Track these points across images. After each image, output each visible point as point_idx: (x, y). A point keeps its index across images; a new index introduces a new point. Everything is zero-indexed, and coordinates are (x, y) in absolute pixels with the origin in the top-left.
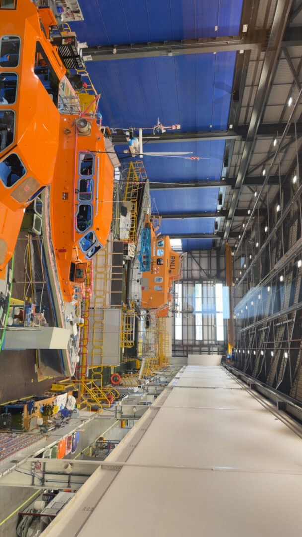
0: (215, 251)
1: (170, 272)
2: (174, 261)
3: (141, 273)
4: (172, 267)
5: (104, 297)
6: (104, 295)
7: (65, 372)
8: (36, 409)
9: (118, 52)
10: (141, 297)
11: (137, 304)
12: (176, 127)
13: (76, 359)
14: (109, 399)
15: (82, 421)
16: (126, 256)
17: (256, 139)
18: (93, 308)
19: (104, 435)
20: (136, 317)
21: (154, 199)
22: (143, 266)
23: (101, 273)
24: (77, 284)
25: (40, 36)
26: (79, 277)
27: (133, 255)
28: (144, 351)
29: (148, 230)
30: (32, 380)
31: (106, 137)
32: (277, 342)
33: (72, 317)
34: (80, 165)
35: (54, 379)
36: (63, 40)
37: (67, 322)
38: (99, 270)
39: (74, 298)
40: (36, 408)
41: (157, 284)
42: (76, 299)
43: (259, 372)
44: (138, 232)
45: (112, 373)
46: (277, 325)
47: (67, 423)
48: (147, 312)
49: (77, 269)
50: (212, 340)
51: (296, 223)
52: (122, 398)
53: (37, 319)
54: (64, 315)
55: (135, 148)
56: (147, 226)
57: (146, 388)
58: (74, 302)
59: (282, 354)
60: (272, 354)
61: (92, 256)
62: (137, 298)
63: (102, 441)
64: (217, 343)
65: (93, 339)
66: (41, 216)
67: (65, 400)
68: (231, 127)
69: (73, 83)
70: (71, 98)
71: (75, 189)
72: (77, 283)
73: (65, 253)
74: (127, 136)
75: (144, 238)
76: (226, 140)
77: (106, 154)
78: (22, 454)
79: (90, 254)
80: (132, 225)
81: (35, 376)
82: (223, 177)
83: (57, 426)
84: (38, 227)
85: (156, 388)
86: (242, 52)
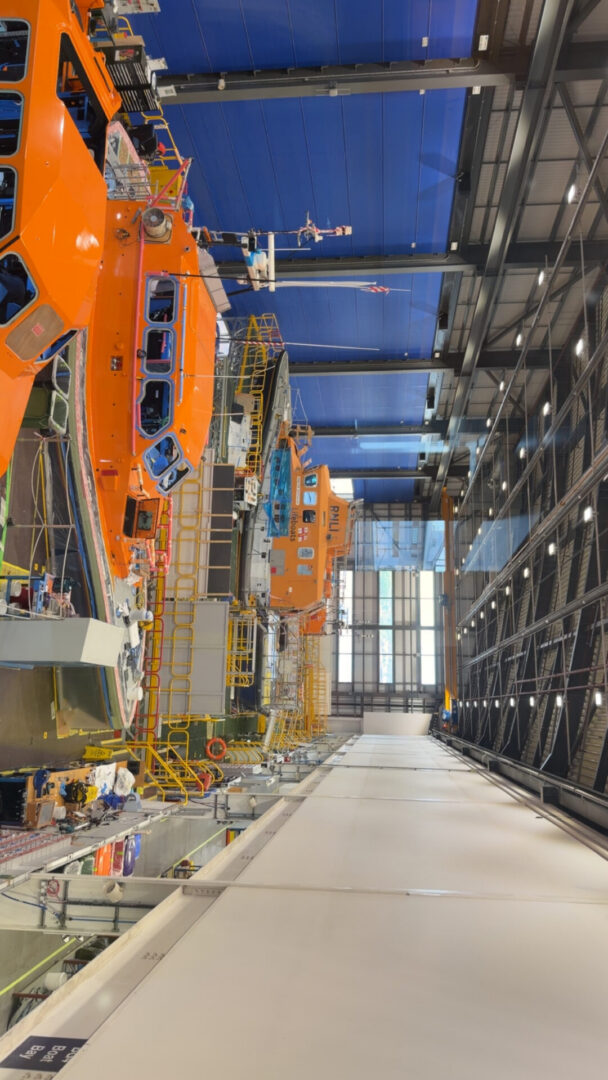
0: (419, 506)
1: (329, 537)
2: (337, 515)
3: (271, 539)
4: (333, 527)
5: (195, 576)
6: (194, 573)
7: (112, 718)
8: (53, 787)
9: (228, 87)
10: (269, 587)
11: (262, 601)
12: (344, 230)
13: (136, 693)
14: (203, 780)
15: (146, 815)
16: (241, 502)
17: (504, 275)
18: (172, 599)
19: (191, 857)
20: (258, 627)
21: (298, 390)
22: (274, 526)
23: (190, 528)
24: (140, 542)
25: (68, 21)
26: (143, 529)
27: (254, 500)
28: (273, 697)
29: (284, 453)
30: (46, 733)
31: (201, 247)
32: (542, 678)
33: (129, 609)
34: (149, 300)
35: (89, 736)
36: (117, 53)
37: (119, 617)
38: (185, 522)
39: (134, 571)
40: (53, 785)
41: (302, 562)
42: (137, 572)
43: (506, 742)
44: (265, 457)
45: (209, 737)
46: (542, 646)
47: (115, 819)
48: (282, 618)
49: (140, 512)
50: (411, 684)
51: (582, 443)
52: (228, 781)
53: (56, 604)
54: (111, 603)
55: (260, 271)
56: (284, 445)
57: (277, 769)
58: (132, 579)
59: (552, 701)
60: (532, 702)
61: (170, 487)
62: (261, 589)
63: (187, 868)
64: (422, 690)
65: (171, 661)
66: (67, 396)
67: (112, 776)
68: (454, 246)
69: (136, 140)
70: (133, 168)
71: (137, 348)
72: (138, 540)
73: (116, 477)
74: (245, 246)
75: (278, 468)
76: (444, 273)
77: (200, 278)
78: (21, 865)
79: (166, 485)
80: (254, 442)
81: (51, 727)
82: (437, 352)
83: (95, 822)
84: (59, 418)
85: (298, 768)
86: (477, 91)
